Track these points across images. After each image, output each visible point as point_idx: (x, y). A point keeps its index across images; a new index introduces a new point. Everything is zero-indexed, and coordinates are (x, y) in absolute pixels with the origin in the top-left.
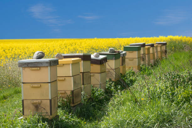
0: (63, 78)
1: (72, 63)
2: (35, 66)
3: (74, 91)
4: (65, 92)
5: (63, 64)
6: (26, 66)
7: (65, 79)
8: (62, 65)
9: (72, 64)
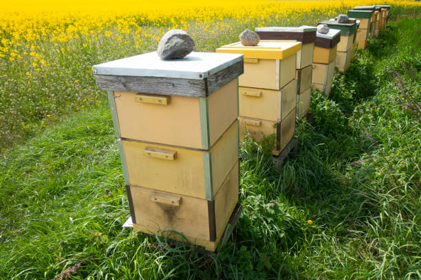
0: (257, 93)
1: (281, 58)
2: (152, 92)
3: (282, 124)
4: (261, 123)
5: (259, 60)
6: (122, 86)
7: (261, 94)
8: (256, 61)
9: (280, 60)
